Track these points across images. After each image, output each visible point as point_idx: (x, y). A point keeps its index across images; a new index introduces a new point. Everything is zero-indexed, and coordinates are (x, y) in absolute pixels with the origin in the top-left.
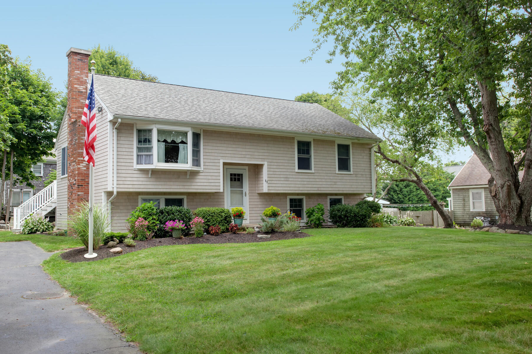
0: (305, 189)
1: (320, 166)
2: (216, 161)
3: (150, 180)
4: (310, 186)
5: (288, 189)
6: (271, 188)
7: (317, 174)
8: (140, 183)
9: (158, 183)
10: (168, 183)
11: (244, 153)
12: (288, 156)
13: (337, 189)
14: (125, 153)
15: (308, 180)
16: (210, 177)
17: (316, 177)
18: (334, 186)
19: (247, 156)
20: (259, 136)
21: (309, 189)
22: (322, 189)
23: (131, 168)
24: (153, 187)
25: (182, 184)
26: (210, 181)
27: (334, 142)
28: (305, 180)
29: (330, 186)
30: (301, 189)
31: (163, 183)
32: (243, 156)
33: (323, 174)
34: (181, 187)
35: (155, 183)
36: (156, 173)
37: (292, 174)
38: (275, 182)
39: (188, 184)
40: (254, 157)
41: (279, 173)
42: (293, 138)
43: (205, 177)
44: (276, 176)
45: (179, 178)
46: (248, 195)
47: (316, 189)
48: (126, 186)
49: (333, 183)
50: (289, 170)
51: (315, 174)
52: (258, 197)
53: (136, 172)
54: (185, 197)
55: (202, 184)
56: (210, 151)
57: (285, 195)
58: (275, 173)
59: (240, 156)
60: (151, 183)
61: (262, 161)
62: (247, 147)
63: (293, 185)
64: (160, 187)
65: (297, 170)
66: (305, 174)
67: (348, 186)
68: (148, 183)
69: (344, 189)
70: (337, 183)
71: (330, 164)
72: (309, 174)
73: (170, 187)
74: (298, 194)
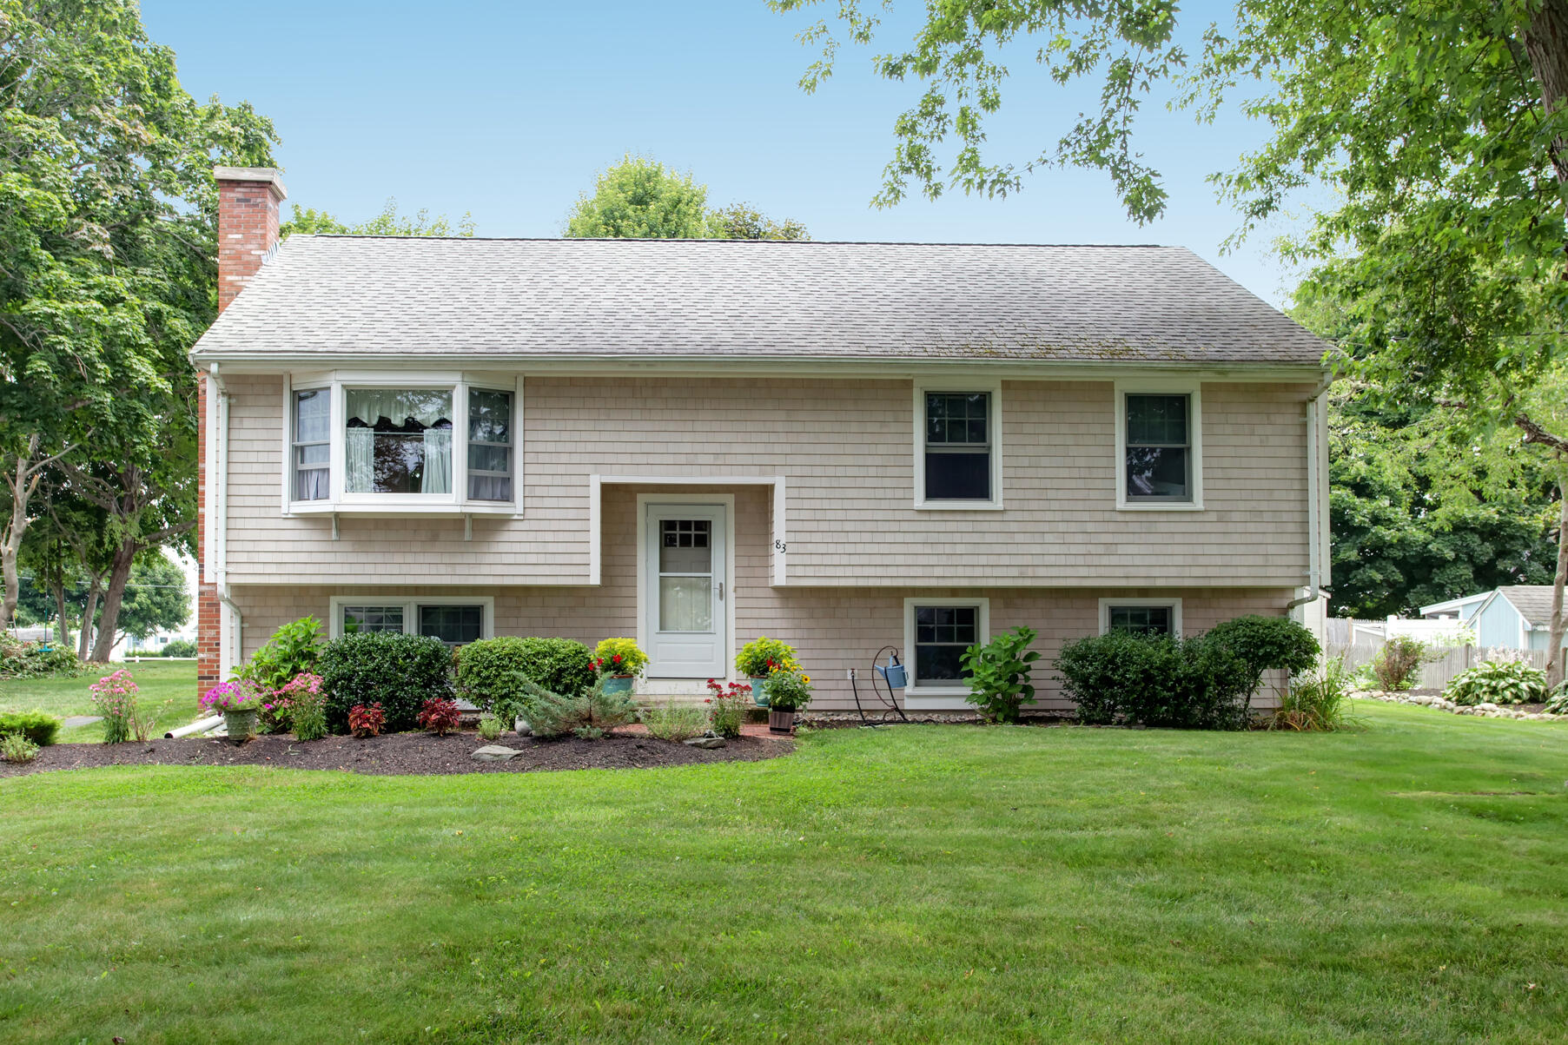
0: (960, 571)
1: (1036, 483)
2: (575, 480)
3: (337, 546)
4: (983, 560)
5: (880, 571)
6: (799, 571)
7: (1019, 515)
8: (303, 558)
9: (362, 558)
10: (398, 558)
11: (687, 448)
12: (882, 449)
13: (1119, 572)
14: (256, 468)
15: (976, 538)
16: (549, 537)
17: (1014, 527)
18: (1105, 560)
19: (701, 459)
20: (751, 383)
21: (978, 572)
22: (1041, 572)
23: (273, 512)
24: (346, 568)
25: (446, 559)
26: (552, 548)
27: (1107, 388)
28: (957, 537)
29: (1080, 560)
30: (938, 572)
31: (379, 558)
32: (682, 459)
33: (1049, 516)
34: (442, 569)
35: (352, 558)
36: (345, 525)
37: (899, 515)
38: (822, 548)
39: (471, 559)
40: (730, 459)
41: (840, 515)
42: (907, 384)
43: (531, 536)
44: (824, 526)
45: (434, 538)
46: (731, 595)
47: (1014, 572)
48: (259, 569)
49: (1101, 549)
50: (884, 504)
51: (1007, 517)
52: (776, 603)
53: (290, 524)
54: (488, 603)
55: (520, 559)
56: (551, 447)
57: (896, 595)
58: (819, 515)
59: (670, 459)
60: (340, 558)
61: (762, 474)
62: (698, 426)
63: (900, 560)
64: (370, 569)
65: (920, 501)
66: (959, 517)
67: (1179, 560)
68: (329, 558)
69: (1156, 572)
70: (1121, 549)
71: (1084, 473)
72: (979, 517)
73: (405, 569)
74: (954, 592)
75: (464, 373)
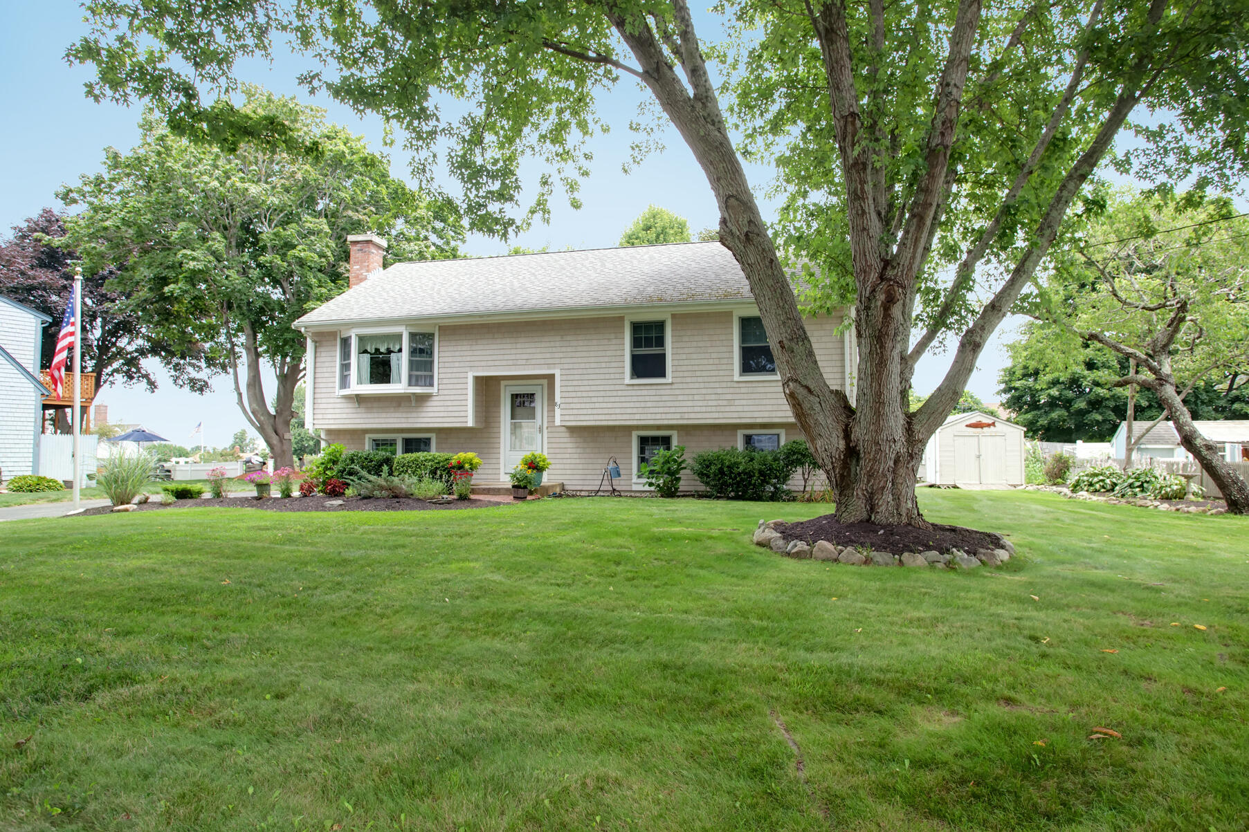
0: (649, 416)
1: (690, 368)
2: (462, 375)
3: (359, 410)
4: (661, 410)
5: (607, 417)
6: (567, 418)
7: (680, 386)
8: (344, 416)
9: (369, 415)
10: (384, 415)
11: (513, 357)
12: (609, 353)
13: (735, 415)
14: (326, 375)
15: (657, 398)
16: (449, 403)
17: (677, 392)
18: (727, 409)
19: (520, 362)
20: (544, 322)
21: (658, 416)
22: (692, 416)
23: (332, 395)
24: (362, 421)
25: (404, 415)
26: (450, 409)
27: (729, 314)
28: (647, 398)
29: (714, 409)
30: (637, 417)
31: (376, 415)
32: (510, 363)
33: (697, 385)
34: (403, 420)
35: (365, 416)
36: (360, 399)
37: (617, 387)
38: (578, 406)
39: (414, 415)
40: (534, 362)
41: (588, 388)
42: (621, 319)
43: (441, 403)
44: (579, 394)
45: (399, 406)
46: (545, 431)
47: (678, 416)
48: (327, 422)
49: (725, 403)
50: (610, 382)
51: (673, 387)
52: (567, 435)
53: (339, 400)
54: (433, 436)
55: (437, 414)
56: (450, 359)
57: (628, 429)
58: (577, 389)
59: (504, 363)
60: (359, 416)
61: (549, 369)
62: (519, 346)
63: (618, 411)
64: (372, 421)
65: (628, 380)
66: (649, 387)
67: (770, 408)
68: (355, 416)
69: (756, 415)
70: (737, 402)
71: (717, 361)
72: (659, 387)
73: (387, 420)
74: (659, 427)
75: (407, 325)
